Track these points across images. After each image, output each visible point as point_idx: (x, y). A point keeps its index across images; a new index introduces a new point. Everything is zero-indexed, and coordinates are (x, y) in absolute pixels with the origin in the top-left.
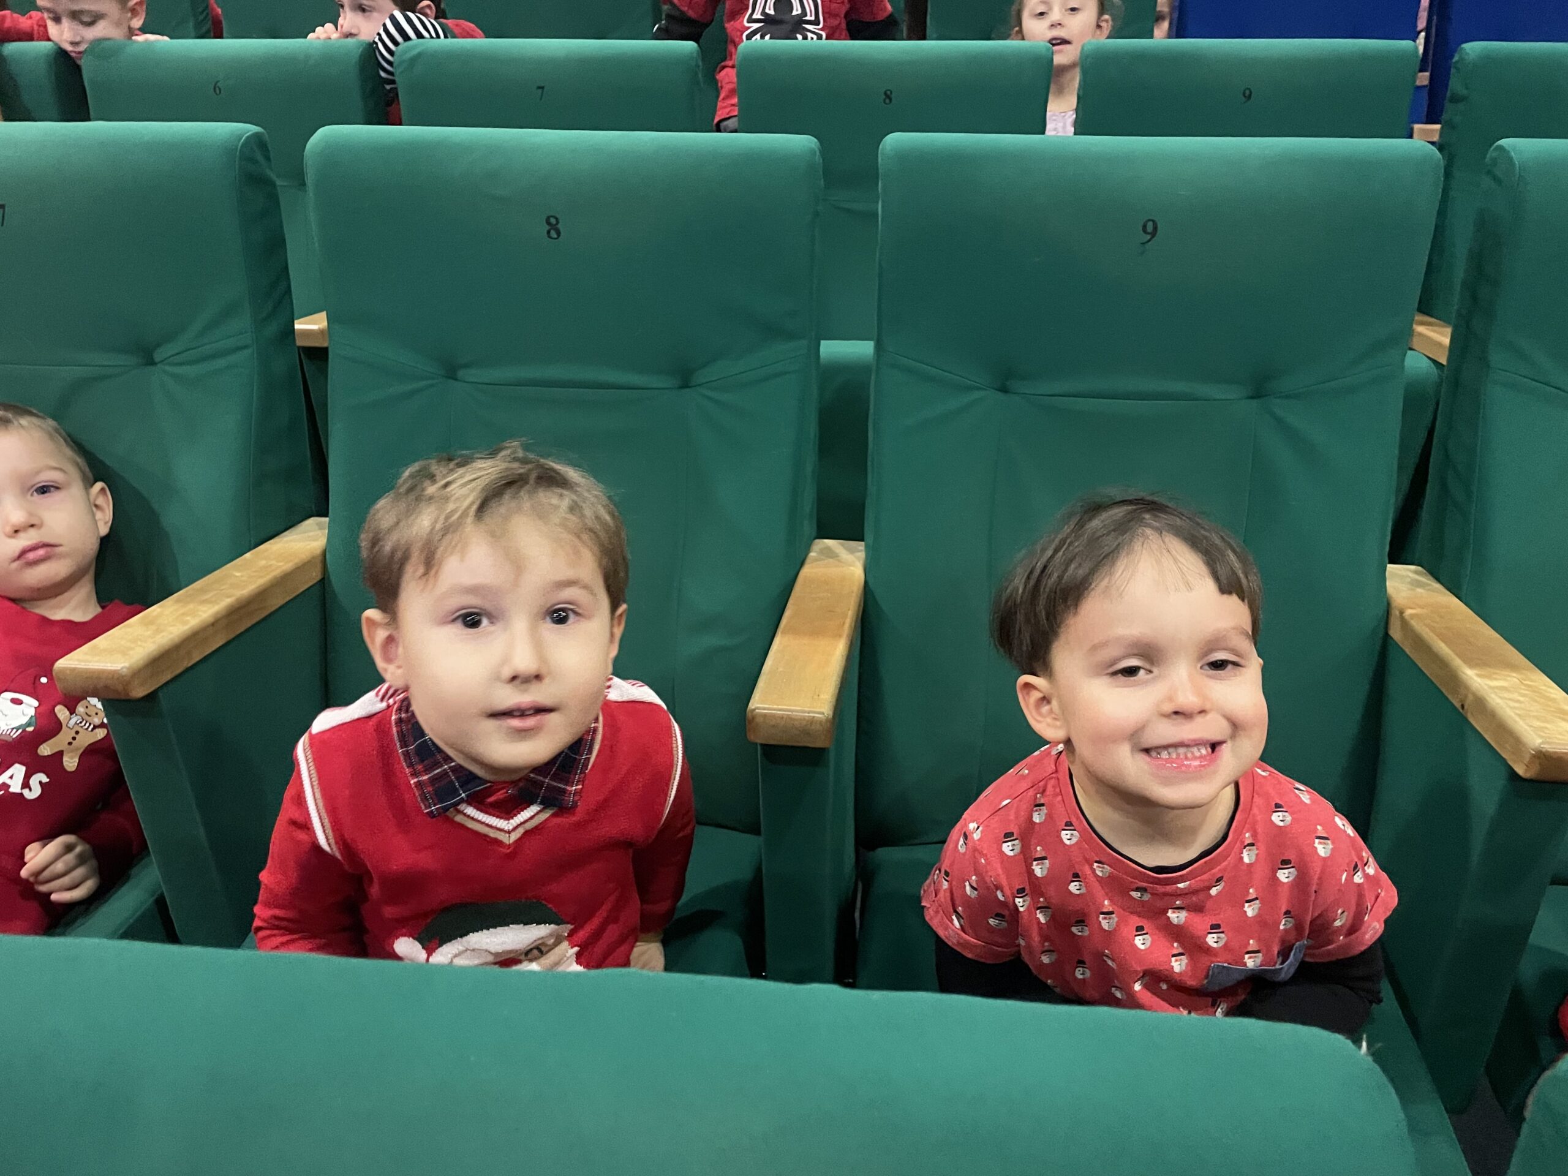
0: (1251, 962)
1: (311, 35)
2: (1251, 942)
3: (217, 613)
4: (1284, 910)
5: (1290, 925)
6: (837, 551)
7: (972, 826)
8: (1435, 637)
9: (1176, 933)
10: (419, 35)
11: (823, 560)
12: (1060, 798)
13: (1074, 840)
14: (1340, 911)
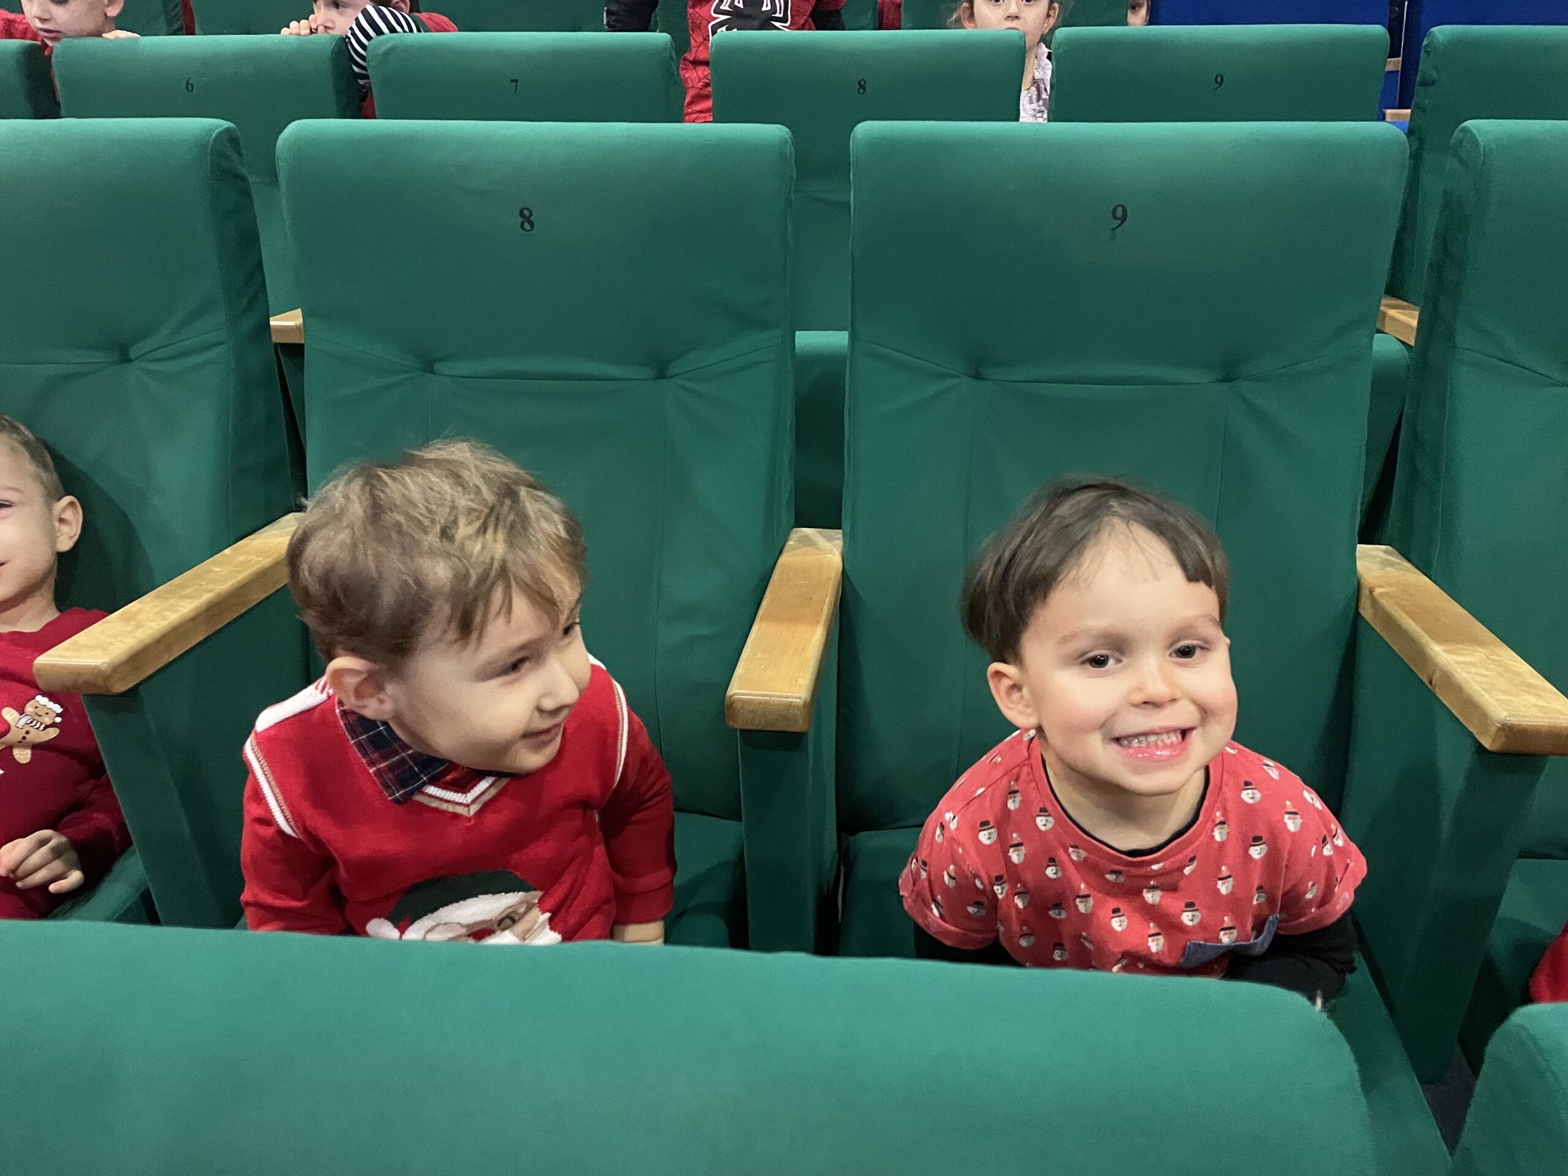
0: (1226, 939)
1: (285, 31)
2: (1226, 919)
3: (197, 608)
4: (1256, 886)
5: (1262, 900)
6: (816, 539)
7: (948, 816)
8: (1404, 615)
9: (1151, 913)
10: (392, 30)
11: (801, 548)
12: (1033, 784)
13: (1050, 826)
14: (1310, 884)
